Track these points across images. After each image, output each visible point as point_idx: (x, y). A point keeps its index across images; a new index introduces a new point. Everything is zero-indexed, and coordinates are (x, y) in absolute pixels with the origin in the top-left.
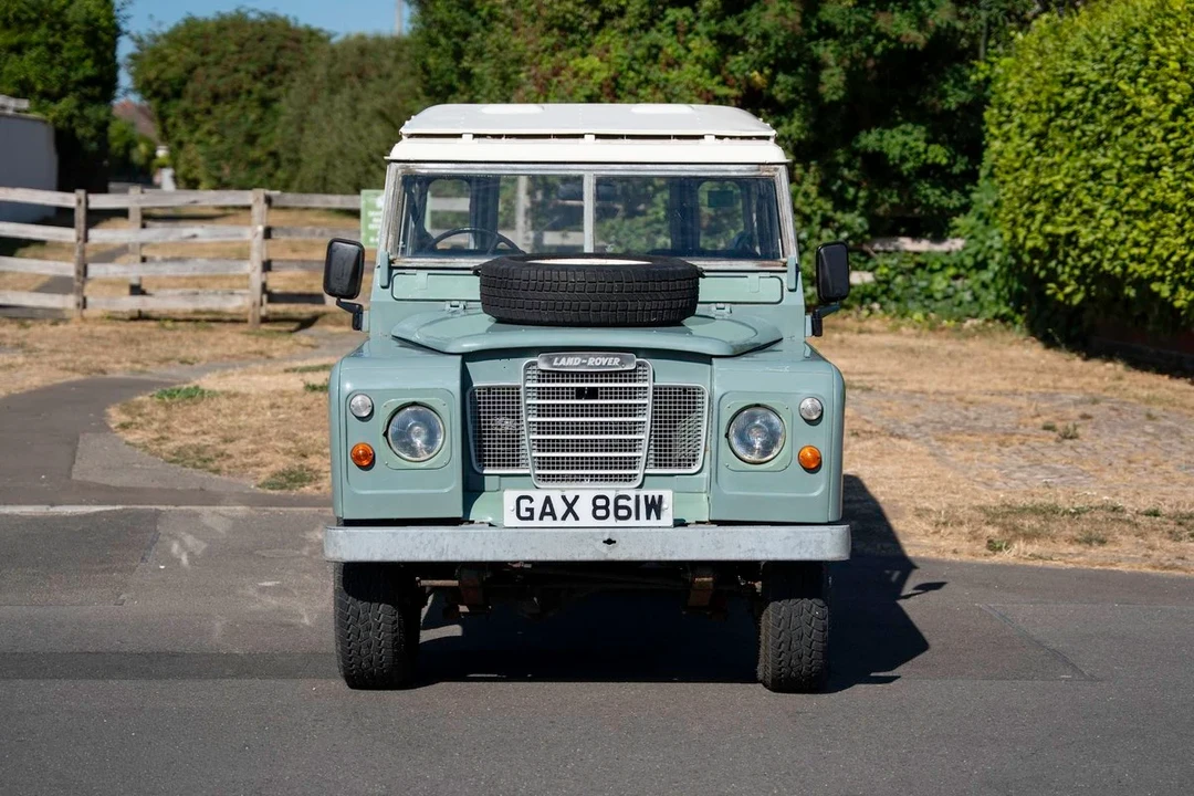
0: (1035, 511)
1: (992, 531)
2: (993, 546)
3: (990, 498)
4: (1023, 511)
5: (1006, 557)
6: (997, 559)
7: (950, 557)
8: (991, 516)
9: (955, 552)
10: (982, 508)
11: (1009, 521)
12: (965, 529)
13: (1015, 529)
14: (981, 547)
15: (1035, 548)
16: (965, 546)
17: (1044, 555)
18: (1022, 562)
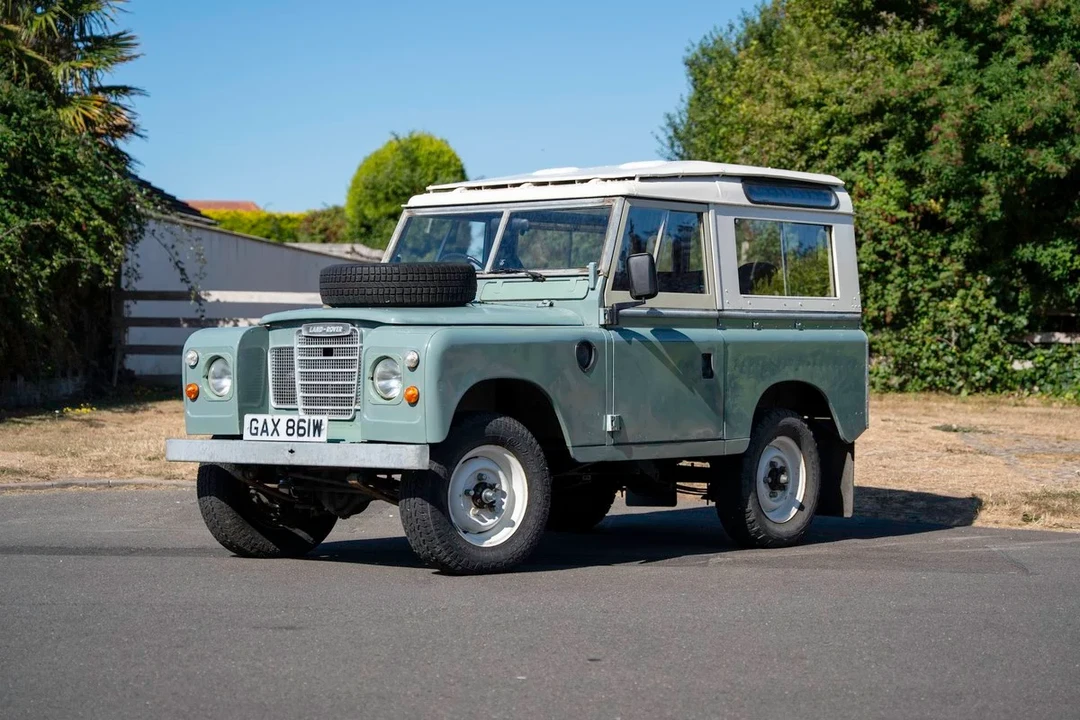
0: (1067, 496)
1: (1027, 508)
2: (1026, 519)
3: (1035, 488)
4: (1055, 496)
5: (1034, 526)
6: (1027, 527)
7: (991, 525)
8: (1030, 499)
9: (996, 522)
10: (1026, 495)
11: (1043, 502)
12: (1007, 507)
13: (1047, 507)
14: (1018, 519)
15: (1060, 520)
16: (1007, 518)
17: (1066, 525)
18: (1047, 529)
